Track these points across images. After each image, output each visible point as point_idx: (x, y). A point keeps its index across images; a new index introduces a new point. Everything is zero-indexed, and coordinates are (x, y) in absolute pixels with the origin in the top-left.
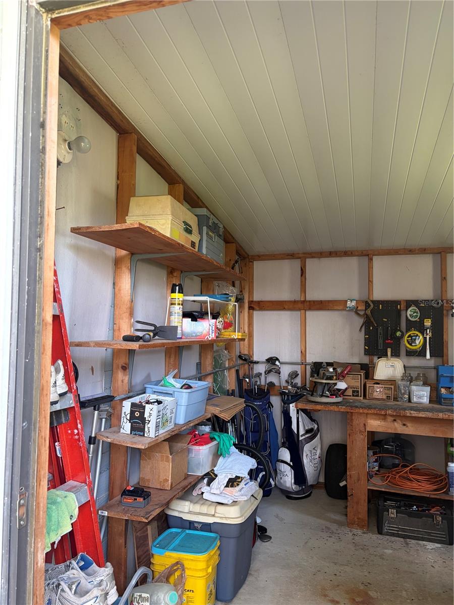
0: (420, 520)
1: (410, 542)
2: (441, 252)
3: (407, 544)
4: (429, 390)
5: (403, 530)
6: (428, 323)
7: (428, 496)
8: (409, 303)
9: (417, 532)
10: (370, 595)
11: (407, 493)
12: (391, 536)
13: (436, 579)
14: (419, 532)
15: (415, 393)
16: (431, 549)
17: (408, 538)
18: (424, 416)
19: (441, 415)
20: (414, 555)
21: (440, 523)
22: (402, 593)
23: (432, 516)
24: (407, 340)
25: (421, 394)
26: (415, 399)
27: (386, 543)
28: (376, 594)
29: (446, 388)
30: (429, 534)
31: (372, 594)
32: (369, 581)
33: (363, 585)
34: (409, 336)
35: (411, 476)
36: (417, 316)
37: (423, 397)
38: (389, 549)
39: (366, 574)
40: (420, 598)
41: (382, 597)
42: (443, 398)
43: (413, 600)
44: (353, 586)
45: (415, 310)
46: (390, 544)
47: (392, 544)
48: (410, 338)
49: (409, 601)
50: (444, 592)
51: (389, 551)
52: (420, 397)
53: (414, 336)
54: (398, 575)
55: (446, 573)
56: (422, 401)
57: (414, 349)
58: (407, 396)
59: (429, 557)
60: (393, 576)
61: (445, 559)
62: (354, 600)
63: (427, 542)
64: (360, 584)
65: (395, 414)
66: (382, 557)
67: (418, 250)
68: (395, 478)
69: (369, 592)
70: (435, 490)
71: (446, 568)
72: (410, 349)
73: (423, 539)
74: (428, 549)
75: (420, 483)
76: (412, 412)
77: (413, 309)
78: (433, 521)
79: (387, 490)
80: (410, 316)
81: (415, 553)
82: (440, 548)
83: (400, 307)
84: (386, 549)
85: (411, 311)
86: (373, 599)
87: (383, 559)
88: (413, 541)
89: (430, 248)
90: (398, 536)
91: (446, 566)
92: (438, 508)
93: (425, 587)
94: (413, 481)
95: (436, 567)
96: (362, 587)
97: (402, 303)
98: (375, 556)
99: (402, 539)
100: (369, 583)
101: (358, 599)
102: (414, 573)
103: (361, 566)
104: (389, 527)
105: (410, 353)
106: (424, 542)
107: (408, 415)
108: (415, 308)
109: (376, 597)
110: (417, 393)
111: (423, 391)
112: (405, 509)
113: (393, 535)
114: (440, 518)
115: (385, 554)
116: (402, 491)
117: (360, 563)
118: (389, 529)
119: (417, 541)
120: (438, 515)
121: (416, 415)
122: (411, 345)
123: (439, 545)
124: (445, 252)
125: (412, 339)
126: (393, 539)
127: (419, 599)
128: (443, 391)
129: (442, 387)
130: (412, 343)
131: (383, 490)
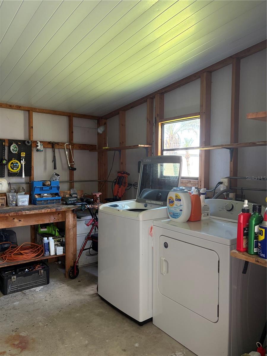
0: (31, 276)
1: (25, 292)
2: (29, 110)
3: (25, 294)
4: (29, 197)
5: (21, 286)
6: (23, 154)
7: (34, 260)
8: (11, 142)
9: (29, 284)
10: (22, 336)
11: (22, 263)
12: (13, 293)
13: (52, 306)
14: (30, 284)
15: (20, 200)
16: (39, 291)
17: (24, 290)
18: (33, 213)
19: (43, 211)
20: (32, 299)
21: (43, 274)
22: (39, 324)
23: (38, 272)
24: (11, 166)
25: (24, 200)
26: (20, 204)
27: (12, 299)
28: (25, 333)
29: (38, 194)
30: (36, 283)
31: (23, 334)
32: (16, 328)
33: (13, 332)
34: (12, 163)
35: (22, 252)
36: (16, 150)
37: (25, 201)
38: (16, 302)
39: (11, 324)
40: (51, 321)
41: (30, 333)
42: (38, 201)
43: (47, 325)
44: (8, 336)
45: (16, 146)
46: (15, 298)
47: (16, 298)
48: (12, 165)
49: (45, 327)
50: (60, 312)
51: (17, 303)
52: (23, 202)
53: (15, 163)
54: (30, 315)
55: (55, 300)
56: (24, 204)
57: (14, 172)
58: (15, 202)
59: (41, 295)
60: (28, 317)
61: (50, 293)
62: (14, 344)
63: (35, 288)
64: (12, 333)
65: (15, 215)
66: (14, 308)
67: (15, 106)
68: (11, 256)
69: (20, 334)
70: (37, 256)
71: (53, 298)
72: (12, 172)
73: (33, 287)
74: (38, 291)
75: (27, 255)
76: (26, 212)
77: (14, 146)
78: (39, 274)
79: (9, 265)
80: (13, 150)
81: (32, 297)
82: (43, 288)
83: (5, 144)
84: (15, 302)
85: (13, 147)
86: (25, 337)
87: (16, 309)
88: (27, 291)
89: (23, 107)
90: (17, 291)
91: (52, 297)
92: (39, 265)
93: (49, 314)
94: (24, 254)
95: (48, 300)
96: (14, 334)
97: (6, 141)
98: (10, 310)
99: (20, 292)
100: (16, 329)
101: (17, 343)
102: (39, 309)
103: (4, 320)
104: (11, 288)
105: (11, 175)
106: (33, 289)
107: (24, 214)
108: (15, 145)
109: (26, 335)
110: (21, 199)
111: (25, 198)
112: (21, 273)
113: (14, 292)
114: (43, 271)
115: (15, 306)
116: (18, 262)
117: (4, 319)
118: (11, 290)
119: (29, 290)
120: (41, 270)
121: (29, 213)
122: (13, 169)
123: (42, 287)
124: (32, 110)
125: (13, 165)
126: (15, 294)
127: (51, 323)
128: (37, 197)
129: (35, 194)
130: (14, 168)
131: (6, 266)
